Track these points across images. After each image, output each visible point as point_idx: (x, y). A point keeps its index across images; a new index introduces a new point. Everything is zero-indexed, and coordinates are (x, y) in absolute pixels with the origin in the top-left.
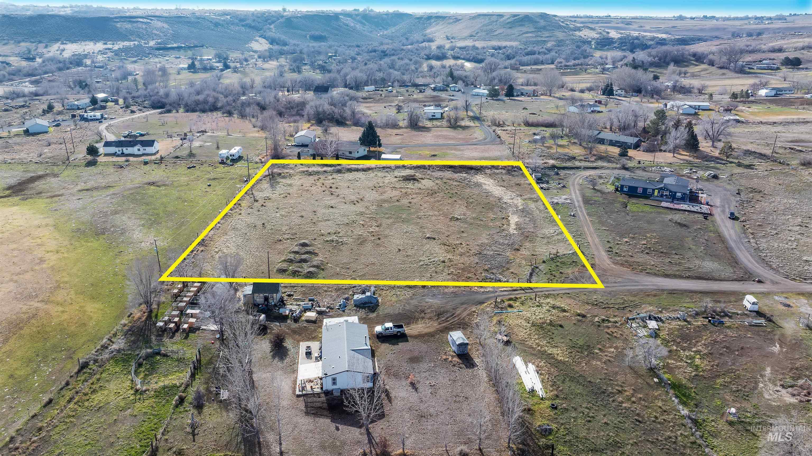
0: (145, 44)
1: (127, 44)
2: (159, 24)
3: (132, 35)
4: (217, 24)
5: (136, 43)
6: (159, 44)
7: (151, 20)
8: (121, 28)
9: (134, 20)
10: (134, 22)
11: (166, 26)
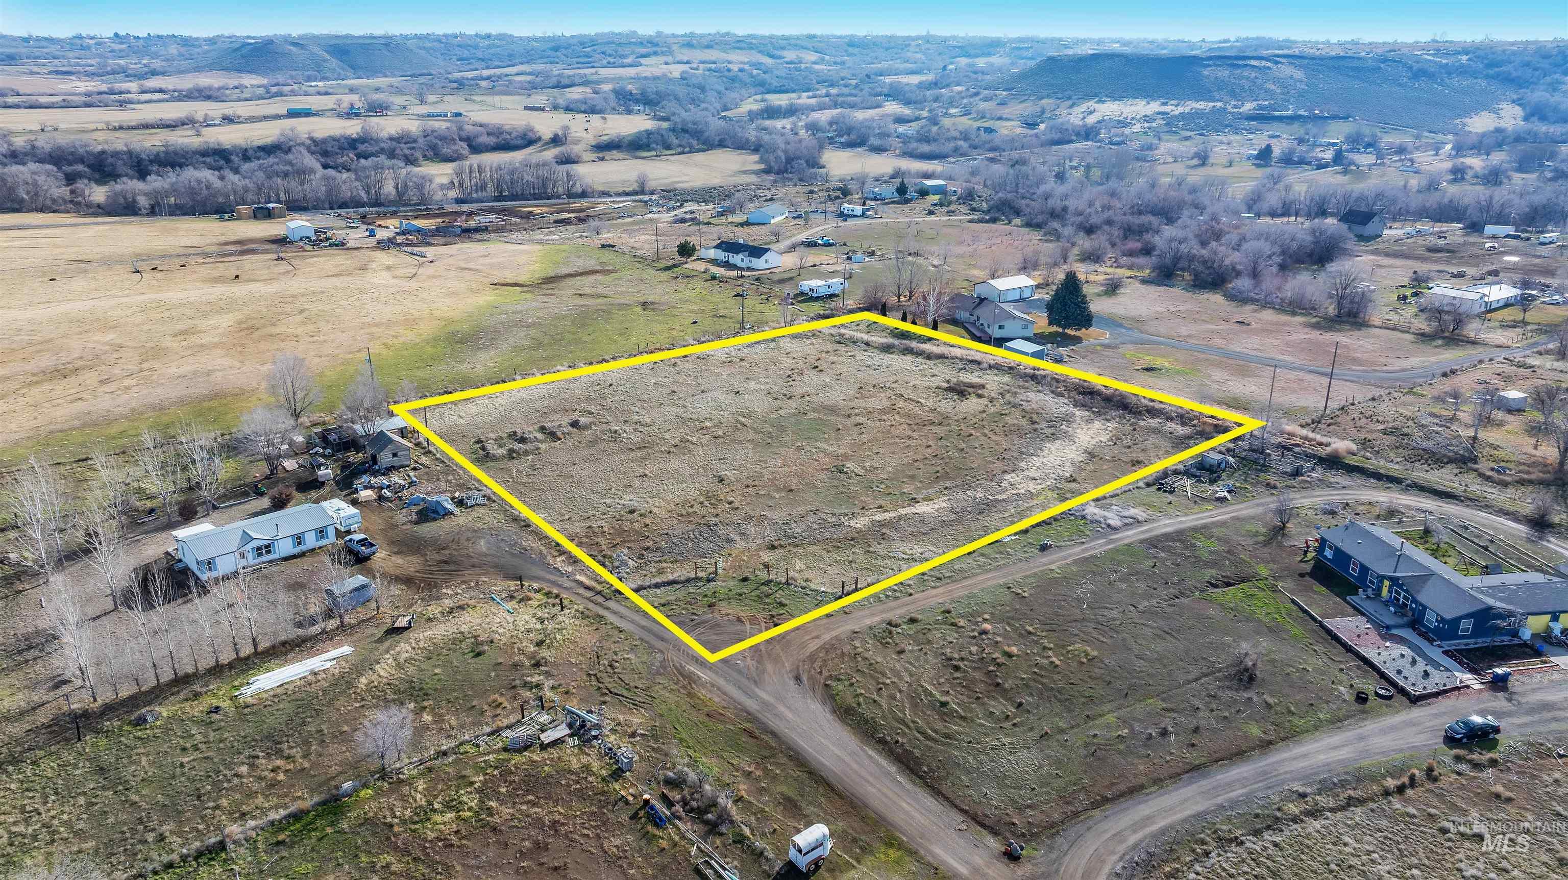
0: (1235, 107)
1: (1201, 105)
2: (1286, 70)
3: (1220, 89)
4: (1420, 73)
5: (1219, 104)
6: (1261, 108)
7: (1277, 63)
8: (1208, 77)
9: (1240, 63)
10: (1239, 66)
11: (1299, 74)
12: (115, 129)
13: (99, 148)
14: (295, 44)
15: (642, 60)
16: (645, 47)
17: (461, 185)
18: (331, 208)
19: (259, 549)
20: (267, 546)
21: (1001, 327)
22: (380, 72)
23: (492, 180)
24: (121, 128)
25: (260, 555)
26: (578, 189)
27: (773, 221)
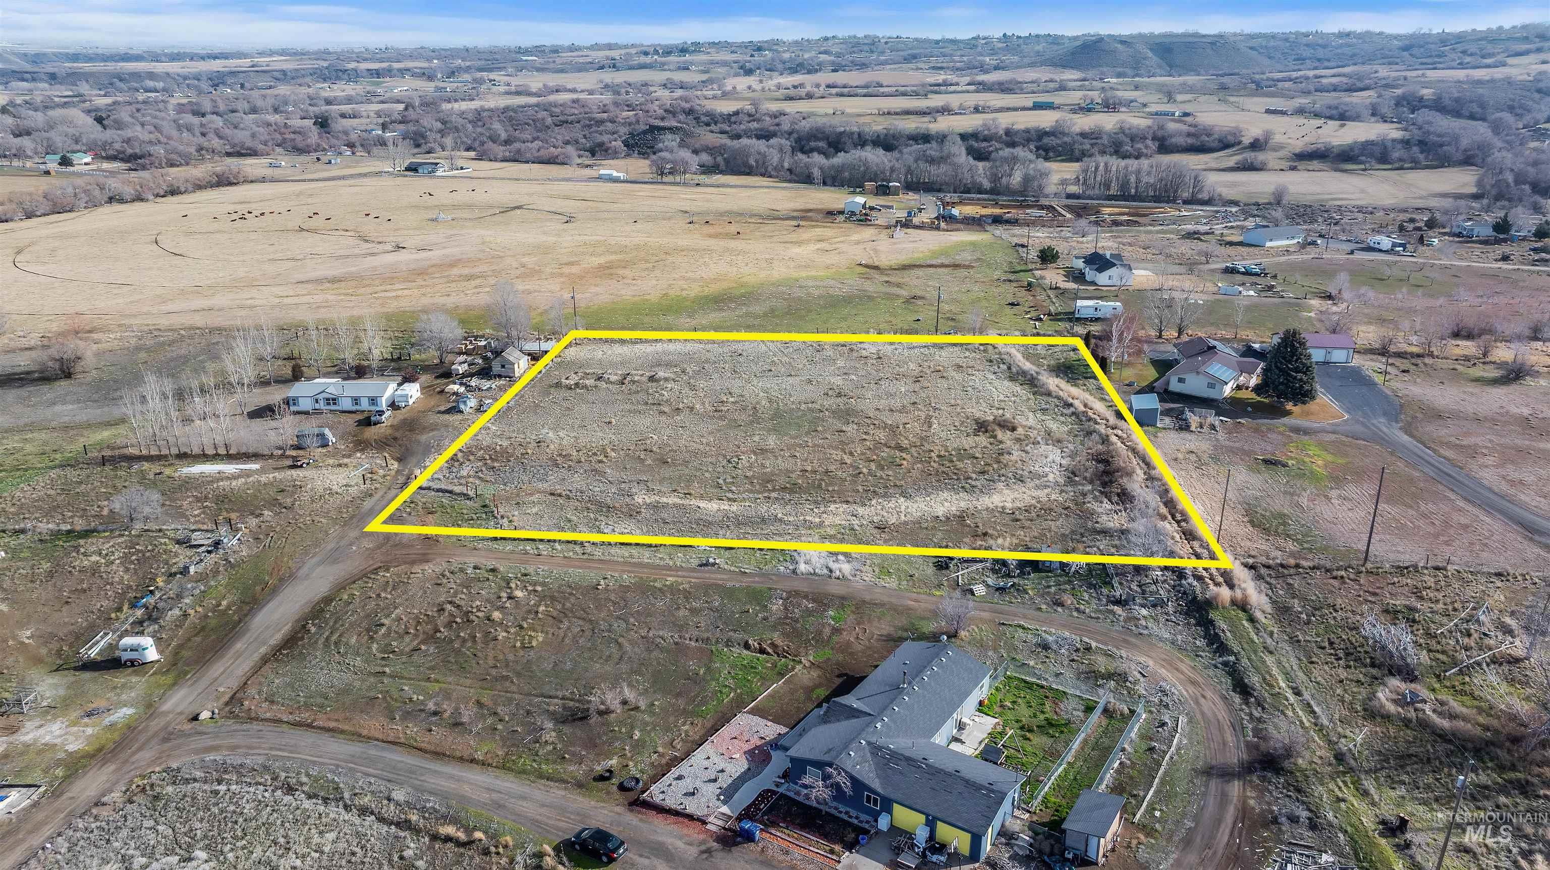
12: (884, 114)
13: (842, 129)
14: (1123, 42)
15: (1510, 61)
16: (1531, 42)
17: (1085, 182)
18: (955, 192)
19: (328, 399)
20: (334, 399)
21: (1181, 380)
22: (1195, 70)
23: (1118, 179)
24: (889, 113)
25: (329, 404)
26: (1204, 196)
27: (1268, 244)
